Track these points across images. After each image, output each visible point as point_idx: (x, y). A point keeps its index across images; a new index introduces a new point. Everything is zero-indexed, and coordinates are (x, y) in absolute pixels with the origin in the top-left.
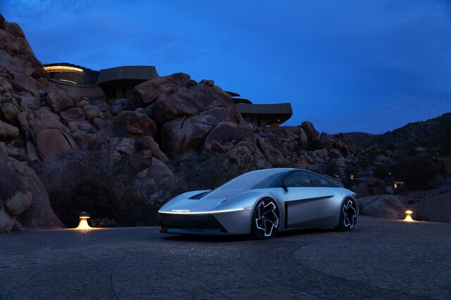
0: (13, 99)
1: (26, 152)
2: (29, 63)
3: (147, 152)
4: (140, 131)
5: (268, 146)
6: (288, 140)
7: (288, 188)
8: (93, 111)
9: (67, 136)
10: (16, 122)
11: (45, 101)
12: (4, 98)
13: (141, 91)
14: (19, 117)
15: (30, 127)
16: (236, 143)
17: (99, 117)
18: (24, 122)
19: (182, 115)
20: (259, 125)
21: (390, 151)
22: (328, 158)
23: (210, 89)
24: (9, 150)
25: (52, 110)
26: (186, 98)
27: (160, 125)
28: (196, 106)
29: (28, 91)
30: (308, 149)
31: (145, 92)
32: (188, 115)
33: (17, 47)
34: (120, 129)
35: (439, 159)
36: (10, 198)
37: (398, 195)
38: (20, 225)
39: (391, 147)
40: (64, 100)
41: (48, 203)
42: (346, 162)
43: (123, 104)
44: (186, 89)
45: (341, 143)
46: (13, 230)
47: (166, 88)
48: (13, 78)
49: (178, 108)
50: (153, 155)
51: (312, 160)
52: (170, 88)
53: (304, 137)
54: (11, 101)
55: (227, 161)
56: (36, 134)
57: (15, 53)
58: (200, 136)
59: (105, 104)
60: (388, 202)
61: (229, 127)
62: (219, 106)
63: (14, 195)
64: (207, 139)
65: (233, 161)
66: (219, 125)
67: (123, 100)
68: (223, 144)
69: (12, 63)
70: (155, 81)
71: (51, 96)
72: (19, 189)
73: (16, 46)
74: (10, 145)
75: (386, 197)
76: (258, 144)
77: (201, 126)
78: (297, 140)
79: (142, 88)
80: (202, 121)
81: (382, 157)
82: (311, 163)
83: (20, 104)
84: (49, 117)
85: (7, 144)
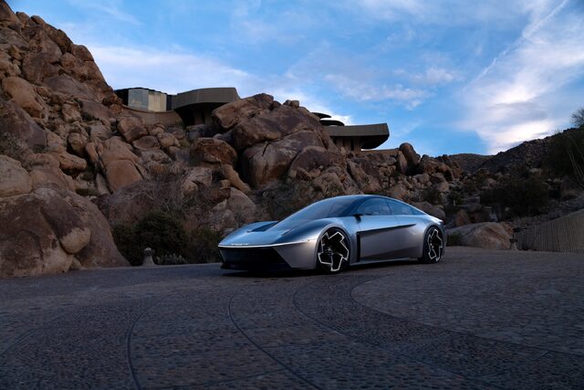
0: (82, 129)
1: (96, 185)
2: (100, 89)
3: (225, 183)
4: (218, 159)
5: (359, 172)
6: (385, 164)
7: (361, 217)
8: (169, 139)
9: (139, 167)
10: (84, 154)
11: (116, 130)
12: (73, 128)
13: (220, 116)
14: (88, 148)
15: (100, 158)
16: (324, 169)
17: (174, 145)
18: (93, 154)
19: (264, 140)
20: (352, 149)
21: (500, 174)
22: (430, 183)
23: (295, 110)
24: (78, 184)
25: (124, 139)
26: (268, 122)
27: (240, 152)
28: (279, 129)
29: (98, 119)
30: (407, 174)
31: (225, 116)
32: (270, 140)
33: (86, 73)
34: (196, 158)
35: (556, 180)
36: (66, 235)
37: (502, 223)
38: (78, 264)
39: (502, 170)
40: (137, 128)
41: (111, 239)
42: (450, 188)
43: (201, 130)
44: (268, 111)
45: (444, 167)
46: (70, 269)
47: (247, 111)
48: (82, 106)
49: (259, 132)
50: (232, 185)
51: (411, 186)
52: (251, 111)
53: (403, 161)
54: (79, 131)
55: (311, 189)
56: (105, 166)
57: (83, 78)
58: (284, 163)
59: (182, 131)
60: (490, 231)
61: (315, 152)
62: (305, 129)
63: (71, 231)
64: (292, 167)
65: (318, 189)
66: (305, 150)
67: (201, 126)
68: (309, 171)
69: (80, 90)
70: (235, 104)
71: (123, 124)
72: (75, 225)
73: (85, 71)
74: (78, 178)
75: (489, 224)
76: (349, 170)
77: (285, 151)
78: (395, 164)
79: (220, 112)
80: (287, 147)
81: (491, 181)
82: (411, 190)
83: (89, 134)
84: (119, 147)
85: (74, 178)
